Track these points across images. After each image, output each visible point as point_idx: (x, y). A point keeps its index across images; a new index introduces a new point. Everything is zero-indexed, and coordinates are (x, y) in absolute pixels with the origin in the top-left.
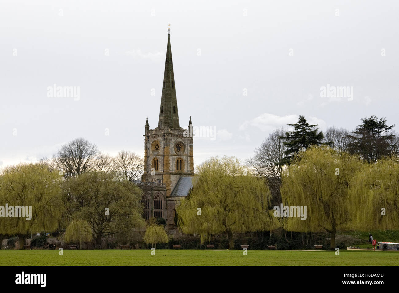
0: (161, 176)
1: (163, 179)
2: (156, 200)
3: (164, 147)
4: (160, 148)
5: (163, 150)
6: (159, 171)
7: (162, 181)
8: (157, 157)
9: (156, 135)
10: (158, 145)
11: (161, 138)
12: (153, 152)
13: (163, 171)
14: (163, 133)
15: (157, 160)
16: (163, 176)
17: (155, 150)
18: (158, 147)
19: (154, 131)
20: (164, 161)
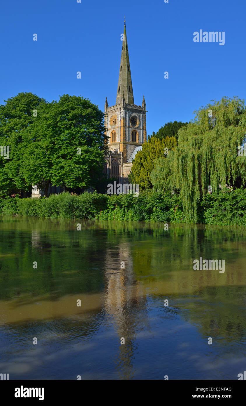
0: (118, 145)
1: (120, 148)
2: (113, 166)
3: (121, 120)
4: (117, 121)
5: (120, 122)
6: (116, 142)
7: (119, 150)
8: (115, 129)
9: (113, 111)
10: (115, 119)
11: (118, 112)
12: (111, 126)
13: (119, 141)
14: (119, 107)
15: (115, 133)
16: (119, 145)
17: (113, 124)
18: (116, 121)
19: (112, 108)
20: (120, 132)
